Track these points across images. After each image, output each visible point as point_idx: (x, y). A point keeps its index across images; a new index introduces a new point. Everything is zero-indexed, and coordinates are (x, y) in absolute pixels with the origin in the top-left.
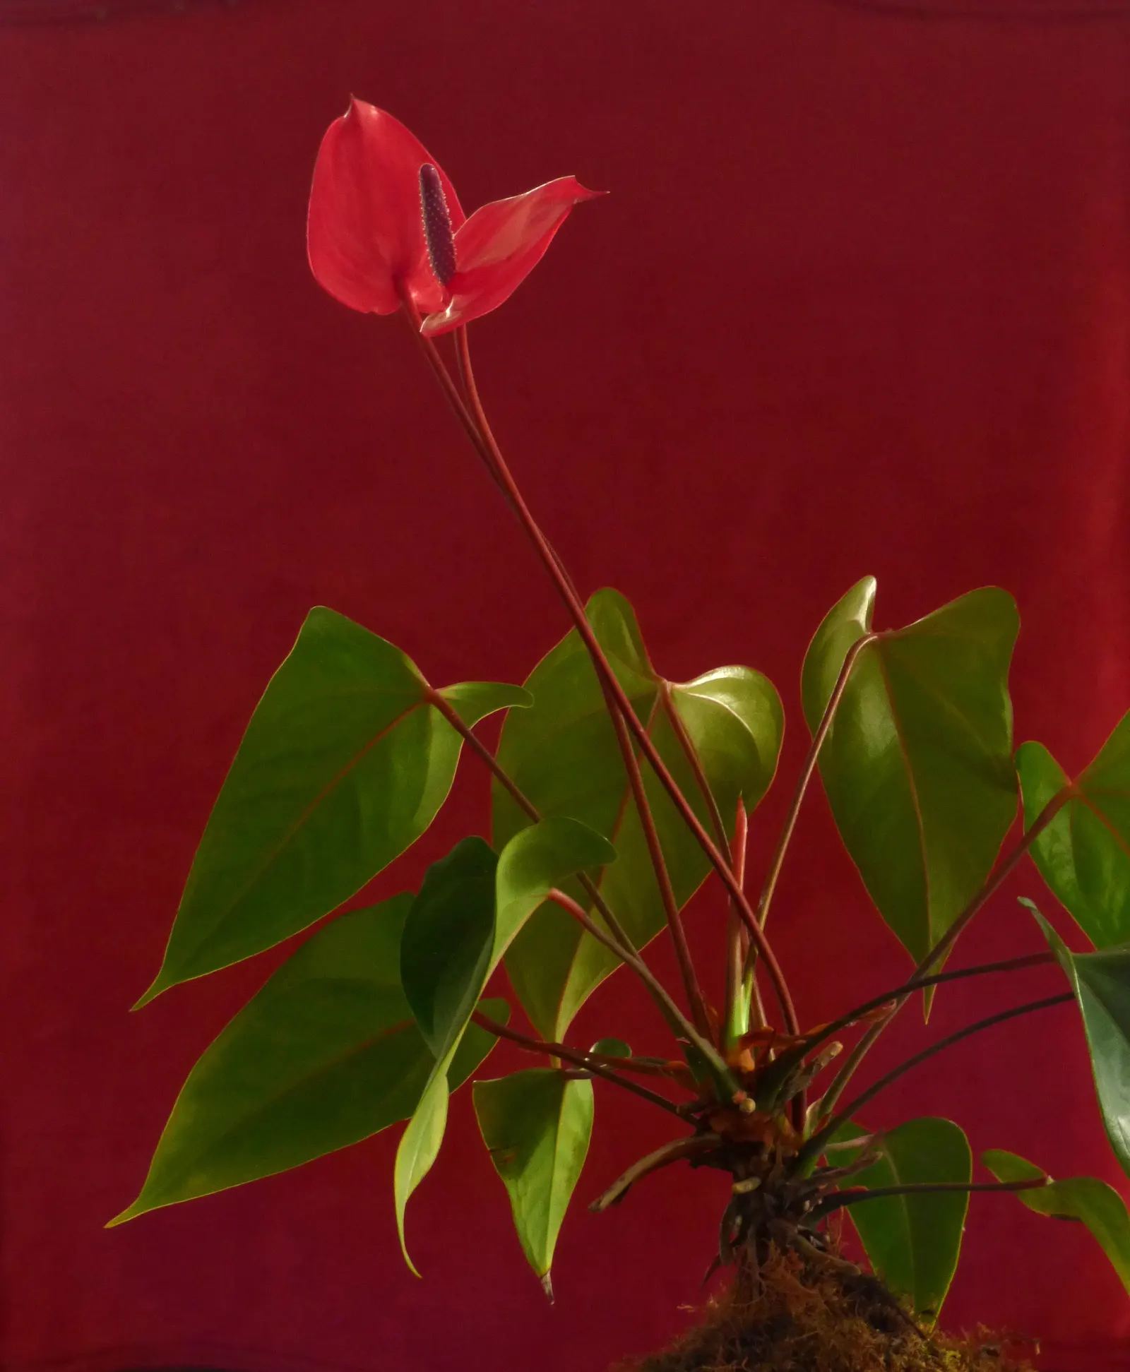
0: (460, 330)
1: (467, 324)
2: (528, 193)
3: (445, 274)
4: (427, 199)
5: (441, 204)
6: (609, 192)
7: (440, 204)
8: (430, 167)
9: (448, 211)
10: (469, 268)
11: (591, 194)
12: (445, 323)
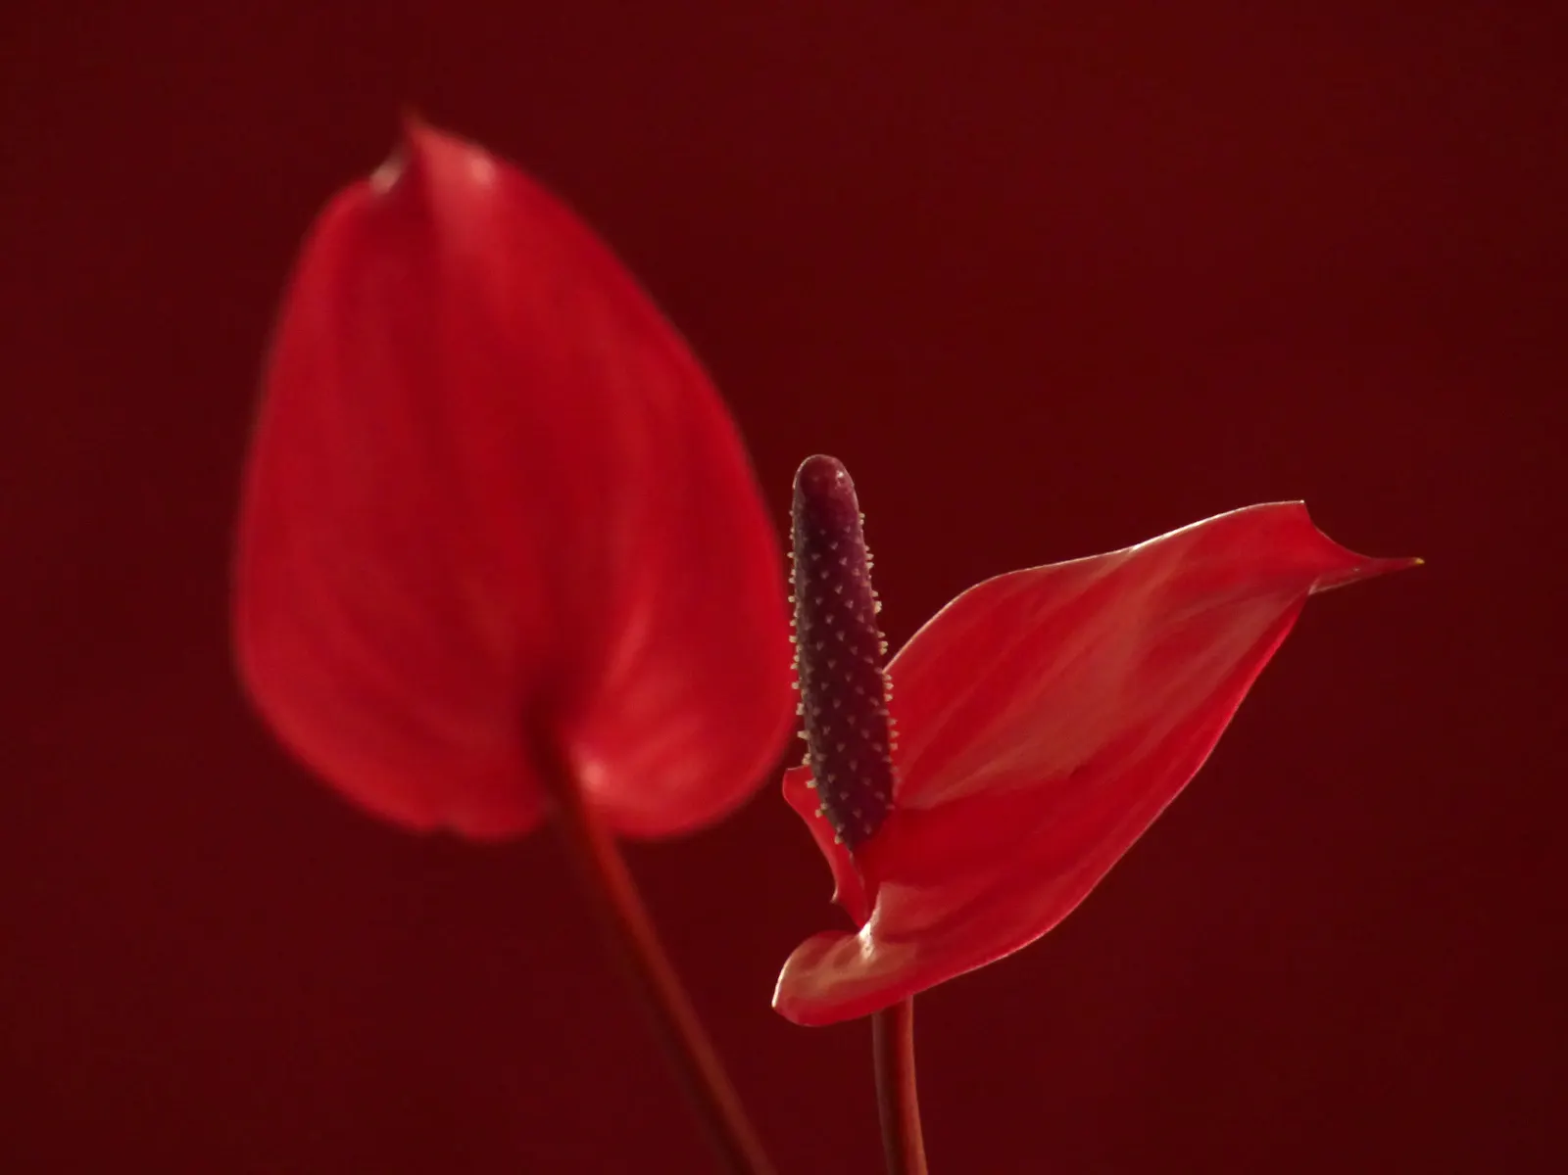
0: (893, 1018)
1: (916, 999)
2: (1137, 547)
3: (857, 814)
4: (812, 571)
5: (859, 587)
6: (1420, 561)
7: (854, 589)
8: (832, 470)
9: (878, 607)
10: (934, 795)
11: (1358, 569)
12: (854, 984)
